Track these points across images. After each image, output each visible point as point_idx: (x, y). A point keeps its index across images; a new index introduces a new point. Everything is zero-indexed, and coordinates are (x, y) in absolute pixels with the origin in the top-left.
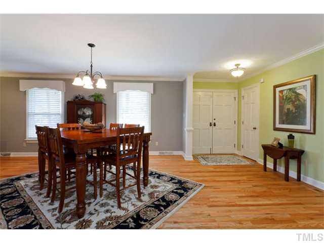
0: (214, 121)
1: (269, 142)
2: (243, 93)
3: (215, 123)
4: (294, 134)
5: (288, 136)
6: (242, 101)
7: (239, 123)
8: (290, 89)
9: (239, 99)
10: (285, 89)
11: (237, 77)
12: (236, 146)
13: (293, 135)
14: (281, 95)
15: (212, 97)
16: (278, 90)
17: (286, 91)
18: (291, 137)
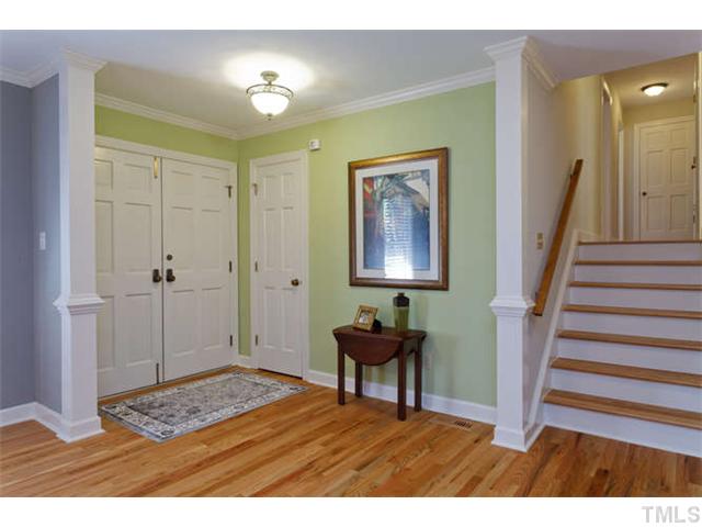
0: (168, 265)
1: (347, 319)
2: (254, 175)
3: (170, 272)
4: (408, 293)
5: (395, 299)
6: (254, 200)
7: (241, 267)
8: (391, 177)
9: (241, 191)
10: (378, 174)
11: (270, 115)
12: (235, 338)
13: (406, 295)
14: (369, 191)
15: (159, 176)
16: (360, 175)
17: (380, 181)
18: (402, 301)
